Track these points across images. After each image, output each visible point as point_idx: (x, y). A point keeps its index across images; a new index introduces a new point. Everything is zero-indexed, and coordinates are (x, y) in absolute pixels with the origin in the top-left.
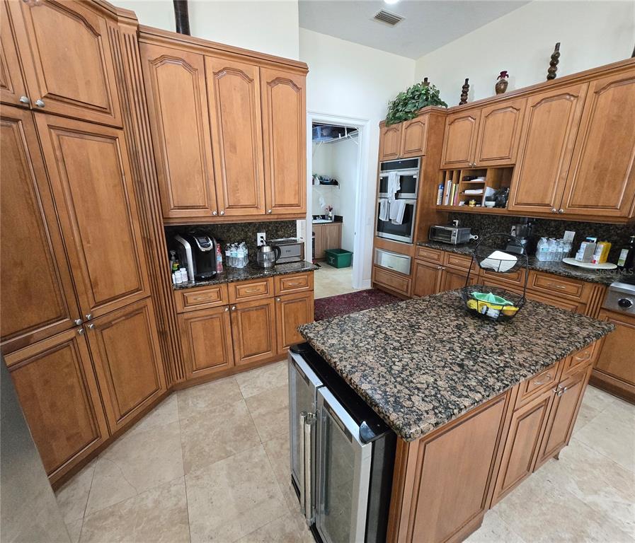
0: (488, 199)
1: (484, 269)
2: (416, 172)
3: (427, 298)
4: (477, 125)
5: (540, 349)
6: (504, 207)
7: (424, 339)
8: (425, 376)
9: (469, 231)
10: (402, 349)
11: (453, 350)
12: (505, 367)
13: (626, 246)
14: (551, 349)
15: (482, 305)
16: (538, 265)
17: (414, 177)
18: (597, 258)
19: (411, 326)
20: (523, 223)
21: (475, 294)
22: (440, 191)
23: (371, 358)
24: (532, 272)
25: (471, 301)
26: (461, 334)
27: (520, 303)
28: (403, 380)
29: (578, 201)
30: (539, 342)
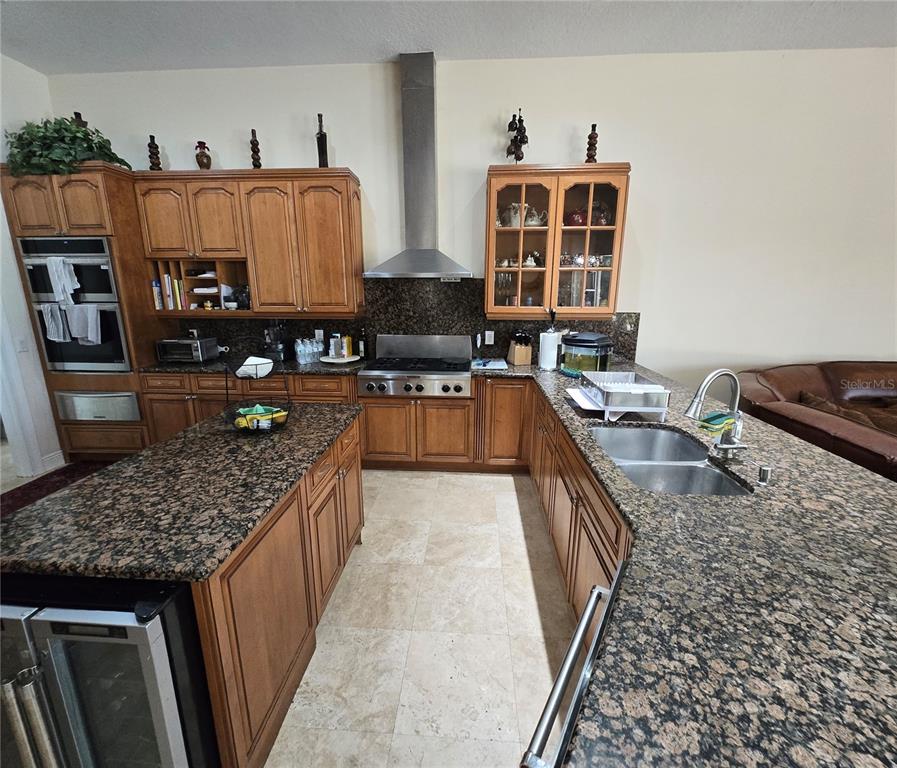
0: (227, 299)
1: (242, 378)
2: (104, 260)
3: (181, 434)
4: (185, 203)
5: (314, 442)
6: (249, 309)
7: (192, 478)
8: (206, 513)
9: (214, 343)
10: (166, 501)
11: (232, 475)
12: (288, 467)
13: (361, 338)
14: (322, 439)
15: (251, 420)
16: (301, 369)
17: (102, 267)
18: (345, 352)
19: (169, 472)
20: (275, 326)
21: (241, 411)
22: (156, 290)
23: (120, 530)
24: (297, 377)
25: (239, 419)
26: (236, 457)
27: (287, 406)
28: (179, 529)
29: (317, 299)
30: (312, 436)
